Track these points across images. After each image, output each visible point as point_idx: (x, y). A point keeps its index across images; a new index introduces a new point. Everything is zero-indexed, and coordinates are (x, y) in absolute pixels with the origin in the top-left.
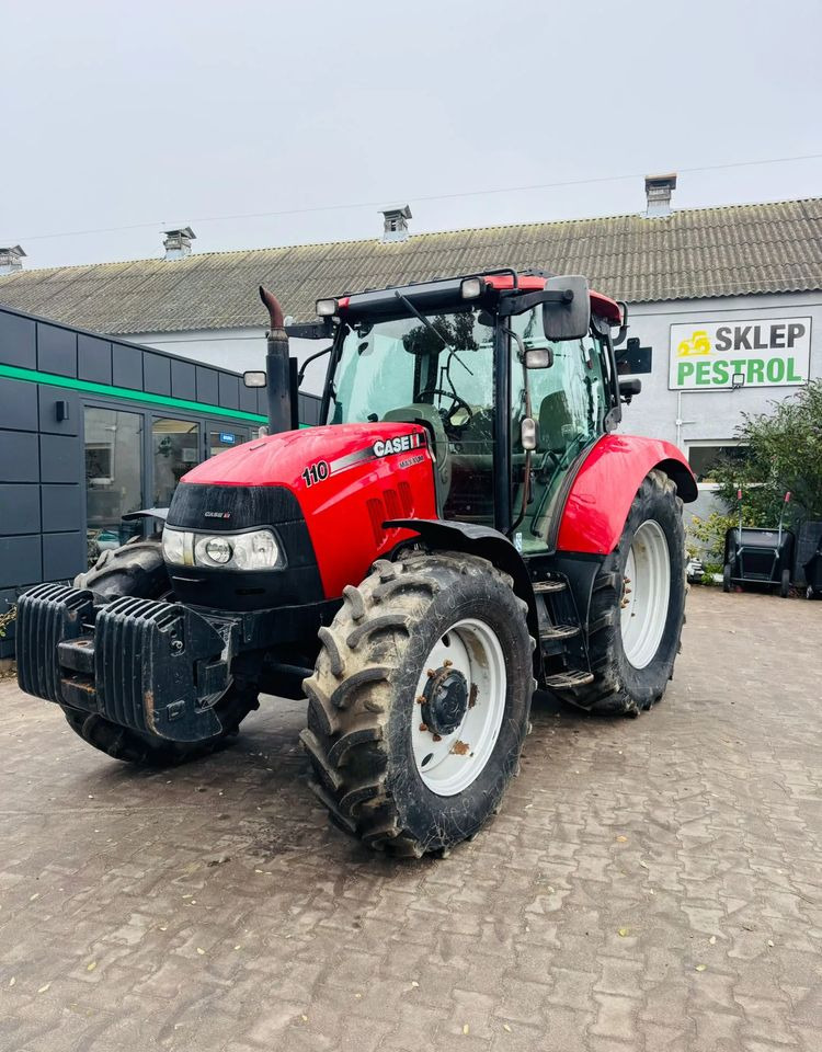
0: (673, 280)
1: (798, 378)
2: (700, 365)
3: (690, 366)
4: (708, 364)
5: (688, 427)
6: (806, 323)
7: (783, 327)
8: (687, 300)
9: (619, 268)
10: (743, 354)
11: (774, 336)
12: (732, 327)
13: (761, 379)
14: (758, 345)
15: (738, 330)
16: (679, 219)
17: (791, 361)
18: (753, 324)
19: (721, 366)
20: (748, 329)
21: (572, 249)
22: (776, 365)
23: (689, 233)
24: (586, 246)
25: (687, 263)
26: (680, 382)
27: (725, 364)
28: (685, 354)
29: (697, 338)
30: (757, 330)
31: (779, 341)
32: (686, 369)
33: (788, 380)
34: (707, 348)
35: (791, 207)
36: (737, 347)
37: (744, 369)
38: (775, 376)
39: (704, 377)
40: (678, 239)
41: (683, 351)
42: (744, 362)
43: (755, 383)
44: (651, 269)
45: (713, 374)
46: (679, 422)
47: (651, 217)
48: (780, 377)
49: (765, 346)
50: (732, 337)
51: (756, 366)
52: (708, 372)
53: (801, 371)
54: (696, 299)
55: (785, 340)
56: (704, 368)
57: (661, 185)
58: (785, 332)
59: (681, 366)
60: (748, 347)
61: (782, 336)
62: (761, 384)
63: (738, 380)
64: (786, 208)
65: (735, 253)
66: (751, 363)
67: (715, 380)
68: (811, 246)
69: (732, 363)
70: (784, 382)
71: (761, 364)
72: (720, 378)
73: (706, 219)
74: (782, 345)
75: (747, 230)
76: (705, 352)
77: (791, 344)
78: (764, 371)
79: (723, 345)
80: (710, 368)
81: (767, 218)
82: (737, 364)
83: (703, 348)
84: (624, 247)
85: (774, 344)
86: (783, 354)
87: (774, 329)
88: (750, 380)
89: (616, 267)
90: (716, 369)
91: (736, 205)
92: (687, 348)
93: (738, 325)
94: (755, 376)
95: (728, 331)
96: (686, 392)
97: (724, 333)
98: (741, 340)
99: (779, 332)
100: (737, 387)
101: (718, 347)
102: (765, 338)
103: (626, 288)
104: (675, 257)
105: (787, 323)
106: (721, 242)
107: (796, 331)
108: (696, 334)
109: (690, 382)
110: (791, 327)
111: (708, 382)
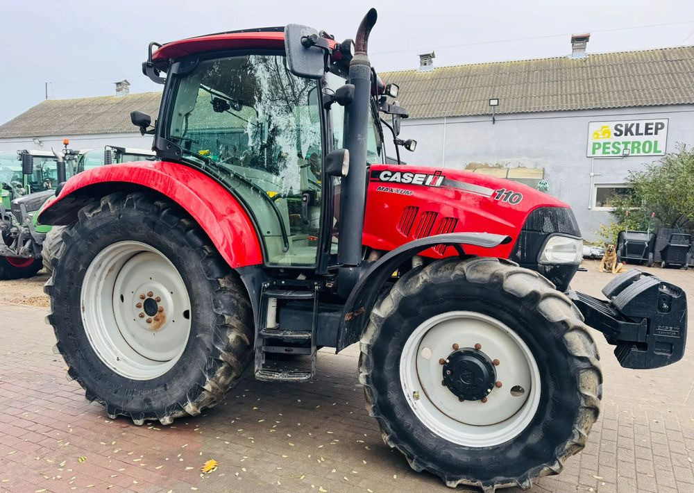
0: (590, 97)
1: (660, 152)
2: (605, 144)
3: (599, 144)
4: (609, 143)
5: (598, 177)
6: (665, 122)
7: (652, 124)
8: (599, 109)
9: (559, 90)
10: (629, 138)
11: (647, 129)
12: (624, 123)
13: (638, 152)
14: (638, 134)
15: (627, 125)
16: (591, 59)
17: (656, 142)
18: (636, 122)
19: (616, 145)
20: (632, 125)
21: (531, 77)
22: (647, 144)
23: (598, 69)
24: (539, 76)
25: (598, 86)
26: (594, 153)
27: (619, 143)
28: (597, 138)
29: (604, 129)
30: (638, 125)
31: (649, 131)
32: (597, 146)
33: (654, 152)
34: (609, 134)
35: (656, 53)
36: (626, 135)
37: (629, 146)
38: (647, 150)
39: (607, 150)
40: (591, 72)
41: (596, 136)
42: (629, 142)
43: (636, 154)
44: (578, 91)
45: (612, 149)
46: (592, 174)
47: (575, 58)
48: (650, 151)
49: (642, 134)
50: (623, 129)
51: (636, 145)
52: (609, 148)
53: (661, 147)
54: (604, 108)
55: (653, 131)
56: (607, 146)
57: (580, 40)
58: (654, 126)
59: (594, 144)
60: (632, 134)
61: (651, 129)
62: (639, 154)
63: (626, 152)
64: (654, 53)
65: (625, 81)
66: (634, 143)
67: (613, 152)
68: (669, 78)
69: (623, 143)
70: (651, 153)
71: (639, 143)
72: (616, 151)
73: (607, 60)
74: (651, 134)
75: (631, 67)
76: (608, 137)
77: (656, 133)
78: (641, 147)
79: (618, 133)
80: (610, 146)
81: (643, 60)
82: (626, 143)
83: (607, 135)
84: (561, 76)
85: (647, 133)
86: (652, 138)
87: (647, 125)
88: (633, 152)
89: (557, 89)
90: (614, 146)
91: (624, 51)
92: (598, 135)
93: (626, 122)
94: (636, 150)
95: (621, 126)
96: (596, 158)
97: (619, 127)
98: (628, 130)
99: (650, 126)
100: (626, 156)
101: (616, 134)
102: (642, 130)
103: (564, 101)
104: (591, 83)
105: (654, 122)
106: (617, 74)
107: (660, 126)
108: (603, 127)
109: (599, 153)
110: (657, 124)
111: (609, 153)
